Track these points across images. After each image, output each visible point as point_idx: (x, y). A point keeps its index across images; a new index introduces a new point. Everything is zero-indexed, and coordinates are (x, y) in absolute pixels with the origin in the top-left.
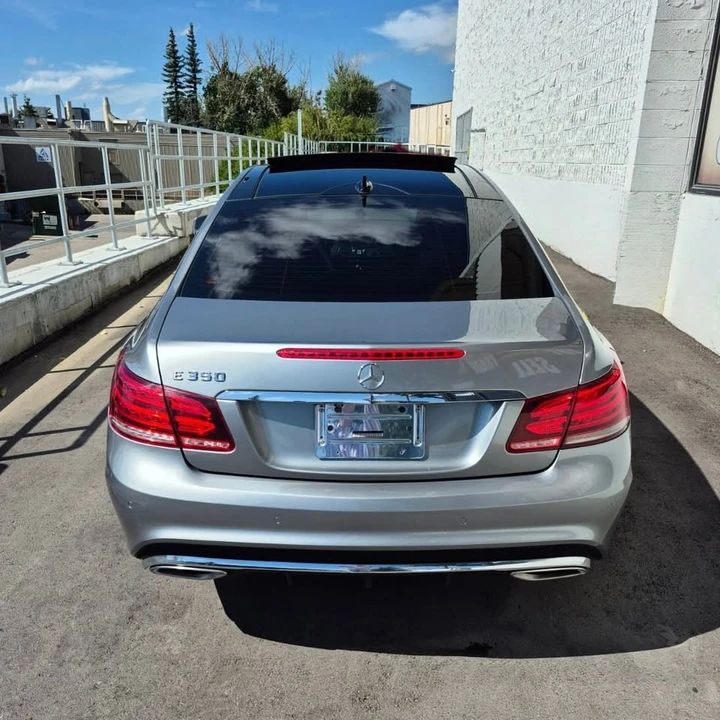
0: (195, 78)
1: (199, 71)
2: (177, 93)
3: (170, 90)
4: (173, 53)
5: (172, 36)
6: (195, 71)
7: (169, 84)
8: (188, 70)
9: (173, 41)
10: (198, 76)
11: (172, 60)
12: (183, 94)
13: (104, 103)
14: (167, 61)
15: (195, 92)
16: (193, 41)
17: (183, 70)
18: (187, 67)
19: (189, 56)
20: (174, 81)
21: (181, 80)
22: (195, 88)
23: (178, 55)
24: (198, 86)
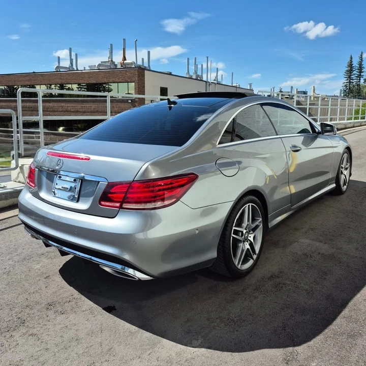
0: (360, 75)
1: (362, 72)
2: (350, 82)
3: (346, 81)
4: (351, 65)
5: (351, 58)
6: (361, 72)
7: (347, 79)
8: (357, 72)
9: (351, 60)
10: (362, 74)
11: (349, 68)
12: (353, 82)
13: (313, 88)
14: (347, 69)
15: (359, 81)
16: (362, 59)
17: (355, 72)
18: (357, 70)
19: (358, 66)
20: (350, 77)
21: (353, 76)
22: (360, 79)
23: (353, 66)
24: (361, 79)
